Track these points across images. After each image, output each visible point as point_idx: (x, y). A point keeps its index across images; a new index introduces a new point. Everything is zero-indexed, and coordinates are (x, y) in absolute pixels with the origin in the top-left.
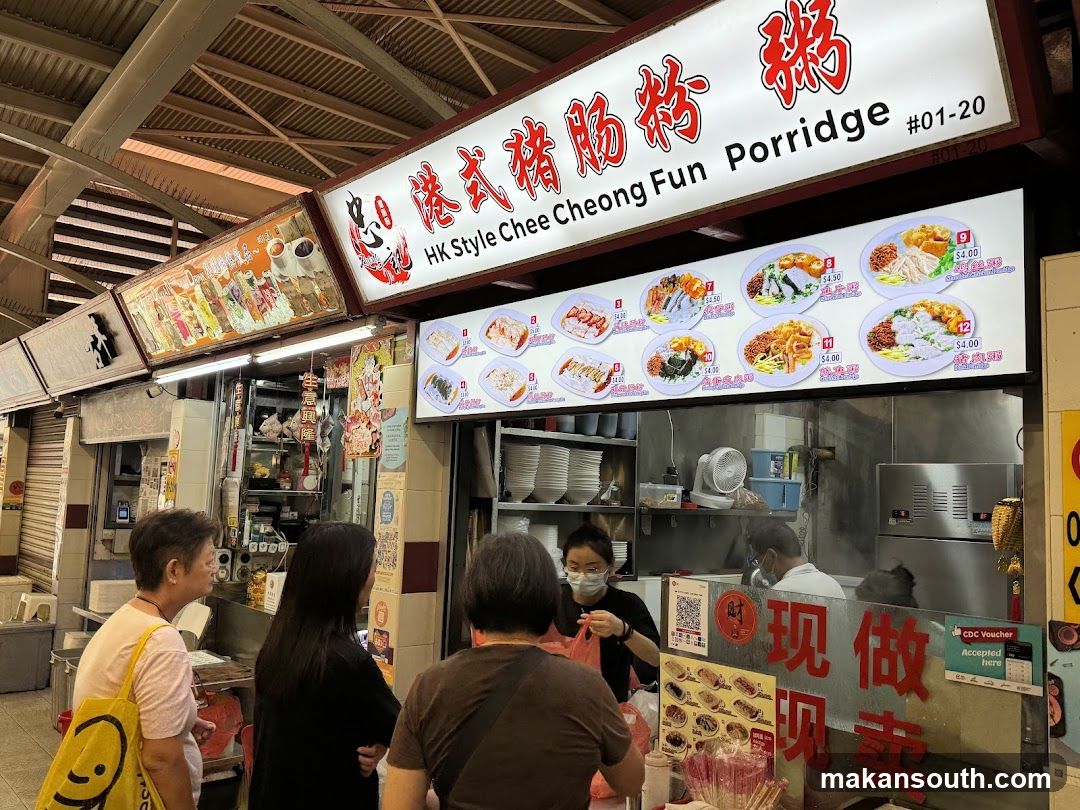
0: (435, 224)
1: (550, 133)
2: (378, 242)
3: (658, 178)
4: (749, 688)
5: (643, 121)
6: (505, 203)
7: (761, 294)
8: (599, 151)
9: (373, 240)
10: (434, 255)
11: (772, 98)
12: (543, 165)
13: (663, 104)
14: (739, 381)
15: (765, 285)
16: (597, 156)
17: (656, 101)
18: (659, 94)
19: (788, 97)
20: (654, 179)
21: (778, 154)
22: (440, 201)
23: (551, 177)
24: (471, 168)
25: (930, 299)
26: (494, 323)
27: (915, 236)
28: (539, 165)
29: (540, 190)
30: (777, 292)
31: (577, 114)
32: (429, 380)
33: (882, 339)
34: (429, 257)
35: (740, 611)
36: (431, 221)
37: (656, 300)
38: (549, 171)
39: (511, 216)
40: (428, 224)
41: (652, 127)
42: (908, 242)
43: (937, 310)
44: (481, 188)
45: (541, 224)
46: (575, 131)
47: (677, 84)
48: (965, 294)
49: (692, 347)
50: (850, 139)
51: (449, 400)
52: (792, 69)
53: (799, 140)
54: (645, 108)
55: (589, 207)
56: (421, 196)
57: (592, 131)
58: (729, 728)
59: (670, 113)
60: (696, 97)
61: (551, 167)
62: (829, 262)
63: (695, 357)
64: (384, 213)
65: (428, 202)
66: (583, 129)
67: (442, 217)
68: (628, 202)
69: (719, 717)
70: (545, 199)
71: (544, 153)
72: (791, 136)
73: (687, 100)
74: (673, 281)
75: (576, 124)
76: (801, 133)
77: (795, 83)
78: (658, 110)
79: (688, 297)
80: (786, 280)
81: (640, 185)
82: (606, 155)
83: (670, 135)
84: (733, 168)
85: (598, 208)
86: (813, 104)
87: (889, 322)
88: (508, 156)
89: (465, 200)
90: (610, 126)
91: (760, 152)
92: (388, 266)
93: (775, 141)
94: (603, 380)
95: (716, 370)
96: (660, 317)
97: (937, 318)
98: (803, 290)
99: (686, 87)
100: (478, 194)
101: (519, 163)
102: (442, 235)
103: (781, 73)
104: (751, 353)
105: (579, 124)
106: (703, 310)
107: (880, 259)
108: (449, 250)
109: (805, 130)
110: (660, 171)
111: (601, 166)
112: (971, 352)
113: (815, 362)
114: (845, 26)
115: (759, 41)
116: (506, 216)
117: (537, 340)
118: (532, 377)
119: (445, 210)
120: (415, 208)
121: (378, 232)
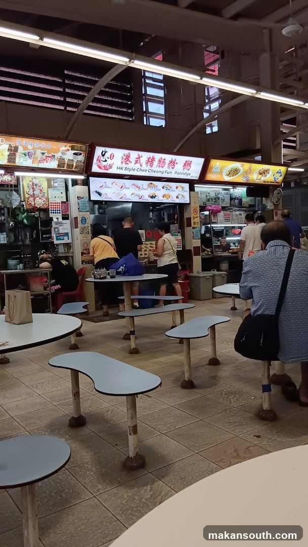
0: (124, 163)
1: (155, 160)
2: (106, 161)
4: (151, 244)
5: (168, 164)
10: (119, 168)
11: (182, 168)
12: (151, 163)
14: (162, 200)
15: (164, 188)
16: (160, 165)
18: (172, 162)
20: (165, 171)
22: (128, 160)
24: (139, 158)
25: (181, 193)
27: (180, 186)
29: (149, 166)
30: (166, 189)
33: (177, 197)
40: (122, 163)
41: (169, 166)
44: (138, 162)
45: (145, 171)
48: (184, 194)
50: (186, 176)
51: (102, 197)
53: (182, 174)
54: (170, 163)
55: (155, 172)
56: (124, 158)
57: (162, 162)
59: (172, 165)
60: (176, 165)
61: (153, 164)
63: (156, 196)
64: (112, 156)
66: (160, 161)
67: (126, 163)
68: (160, 173)
70: (149, 168)
71: (153, 162)
74: (151, 184)
77: (185, 168)
79: (154, 187)
80: (167, 187)
81: (163, 172)
83: (171, 168)
84: (175, 174)
86: (186, 171)
87: (178, 195)
88: (147, 159)
89: (134, 162)
90: (164, 163)
91: (178, 173)
93: (180, 173)
94: (140, 197)
97: (182, 196)
98: (169, 189)
99: (175, 163)
101: (148, 161)
102: (124, 165)
103: (184, 166)
104: (163, 197)
106: (156, 189)
107: (177, 188)
108: (124, 169)
110: (167, 171)
111: (160, 167)
112: (185, 200)
113: (171, 199)
114: (192, 165)
115: (184, 162)
116: (140, 167)
117: (125, 188)
118: (125, 195)
119: (128, 162)
120: (121, 159)
121: (107, 159)
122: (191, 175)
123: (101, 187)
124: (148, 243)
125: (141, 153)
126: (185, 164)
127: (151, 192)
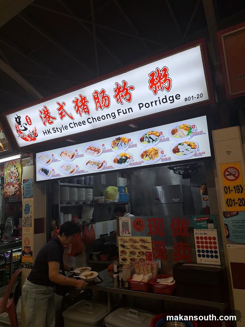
0: (47, 124)
1: (87, 99)
2: (26, 129)
3: (119, 111)
4: (143, 241)
5: (116, 96)
6: (72, 118)
7: (144, 141)
8: (102, 104)
9: (24, 129)
10: (46, 132)
11: (151, 92)
12: (85, 107)
13: (122, 92)
14: (140, 163)
15: (145, 139)
16: (102, 105)
17: (119, 92)
18: (121, 90)
19: (155, 92)
20: (118, 112)
21: (152, 106)
22: (49, 117)
23: (87, 111)
24: (61, 108)
25: (187, 140)
26: (63, 152)
27: (182, 126)
28: (83, 107)
29: (83, 114)
30: (148, 140)
31: (96, 94)
32: (40, 170)
33: (176, 150)
34: (44, 133)
35: (140, 223)
36: (45, 123)
37: (115, 144)
38: (87, 109)
39: (73, 121)
40: (44, 124)
41: (118, 98)
42: (180, 128)
43: (189, 143)
44: (64, 113)
45: (83, 123)
46: (95, 99)
47: (126, 88)
48: (195, 139)
49: (126, 155)
50: (171, 103)
51: (48, 175)
52: (157, 85)
53: (158, 103)
54: (116, 93)
55: (99, 119)
56: (43, 116)
57: (100, 99)
58: (139, 253)
59: (124, 95)
60: (131, 91)
61: (87, 108)
62: (161, 133)
63: (127, 158)
64: (29, 121)
65: (45, 117)
66: (98, 98)
67: (50, 122)
68: (110, 117)
69: (136, 251)
70: (85, 116)
71: (85, 104)
72: (156, 102)
73: (128, 92)
74: (119, 139)
75: (95, 97)
76: (158, 101)
77: (157, 89)
78: (120, 94)
79: (124, 143)
80: (150, 138)
81: (114, 113)
82: (104, 105)
83: (123, 100)
84: (140, 109)
85: (101, 119)
86: (162, 94)
87: (177, 147)
88: (74, 105)
89: (58, 117)
90: (106, 98)
91: (147, 105)
92: (29, 136)
93: (152, 103)
94: (100, 165)
95: (133, 161)
96: (116, 148)
97: (189, 145)
98: (155, 140)
99: (128, 88)
100: (63, 115)
101: (77, 107)
102: (49, 127)
103: (154, 86)
104: (142, 156)
105: (97, 97)
106: (128, 146)
107: (174, 132)
108: (51, 131)
109: (159, 100)
110: (120, 110)
111: (103, 108)
112: (198, 152)
113: (159, 158)
114: (171, 76)
115: (149, 78)
116: (72, 121)
117: (78, 156)
118: (77, 166)
119: (51, 120)
120: (40, 119)
121: (26, 126)
122: (182, 98)
123: (48, 162)
124: (137, 238)
125: (61, 99)
126: (152, 81)
127: (118, 152)
